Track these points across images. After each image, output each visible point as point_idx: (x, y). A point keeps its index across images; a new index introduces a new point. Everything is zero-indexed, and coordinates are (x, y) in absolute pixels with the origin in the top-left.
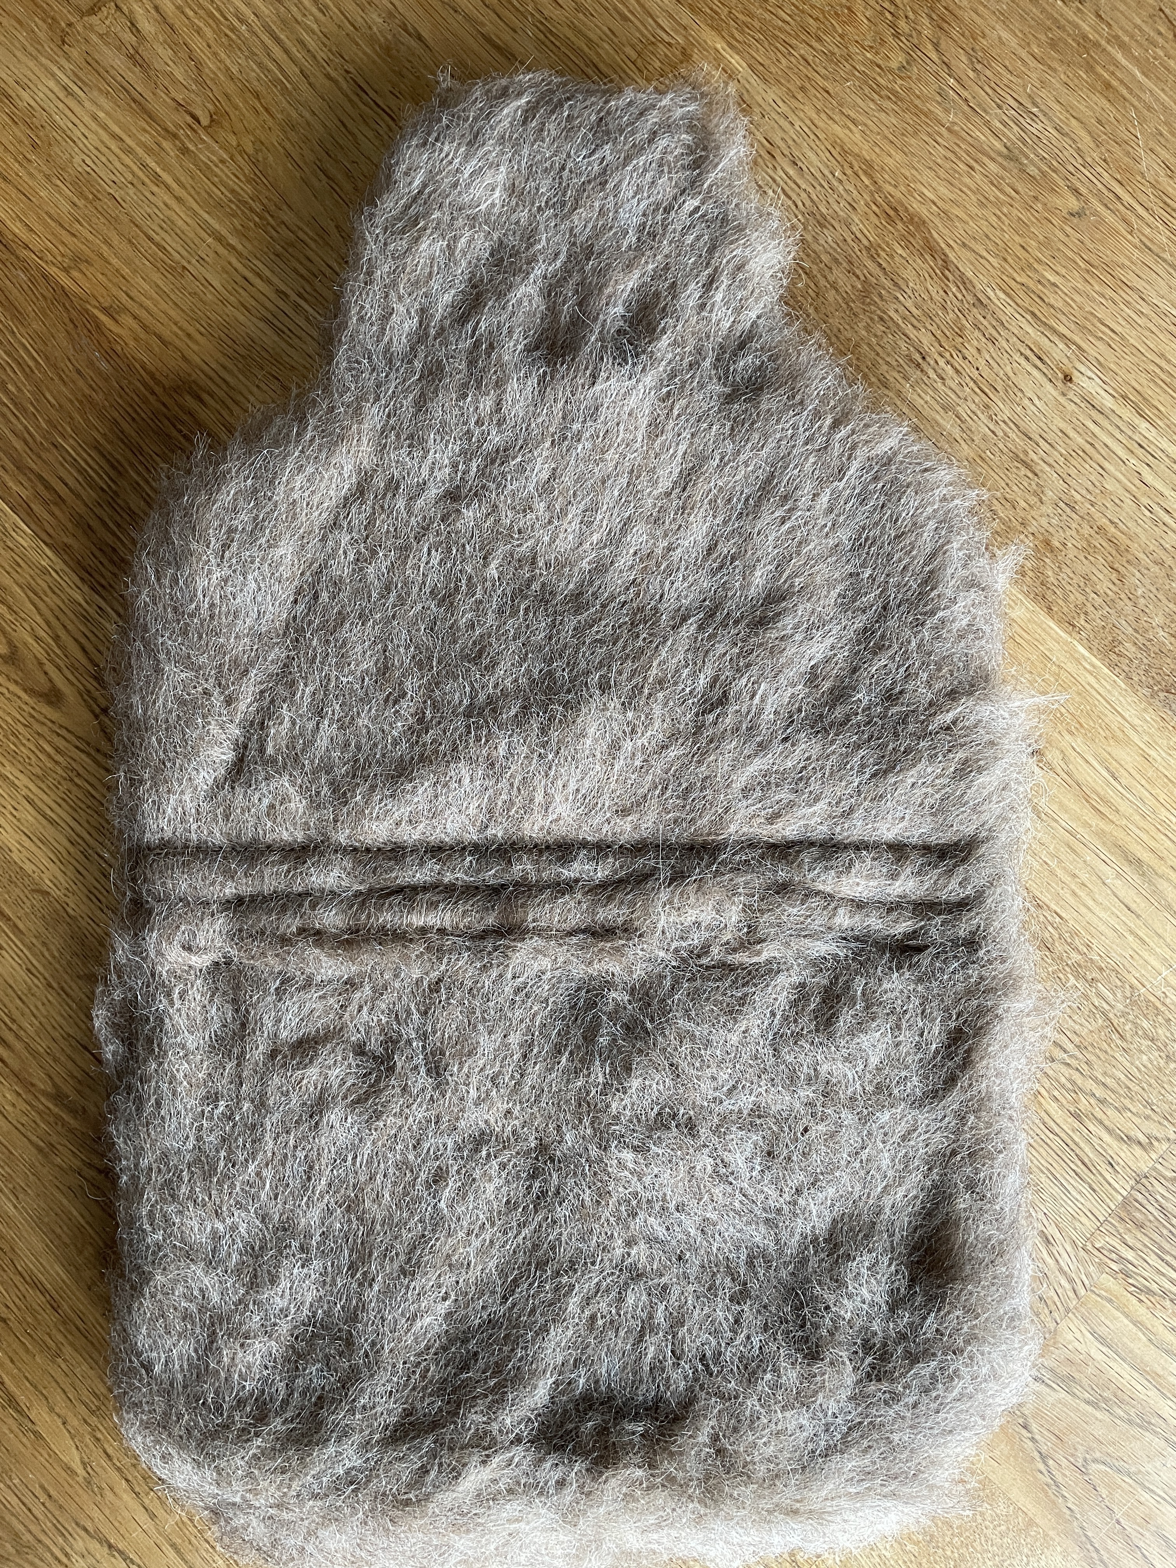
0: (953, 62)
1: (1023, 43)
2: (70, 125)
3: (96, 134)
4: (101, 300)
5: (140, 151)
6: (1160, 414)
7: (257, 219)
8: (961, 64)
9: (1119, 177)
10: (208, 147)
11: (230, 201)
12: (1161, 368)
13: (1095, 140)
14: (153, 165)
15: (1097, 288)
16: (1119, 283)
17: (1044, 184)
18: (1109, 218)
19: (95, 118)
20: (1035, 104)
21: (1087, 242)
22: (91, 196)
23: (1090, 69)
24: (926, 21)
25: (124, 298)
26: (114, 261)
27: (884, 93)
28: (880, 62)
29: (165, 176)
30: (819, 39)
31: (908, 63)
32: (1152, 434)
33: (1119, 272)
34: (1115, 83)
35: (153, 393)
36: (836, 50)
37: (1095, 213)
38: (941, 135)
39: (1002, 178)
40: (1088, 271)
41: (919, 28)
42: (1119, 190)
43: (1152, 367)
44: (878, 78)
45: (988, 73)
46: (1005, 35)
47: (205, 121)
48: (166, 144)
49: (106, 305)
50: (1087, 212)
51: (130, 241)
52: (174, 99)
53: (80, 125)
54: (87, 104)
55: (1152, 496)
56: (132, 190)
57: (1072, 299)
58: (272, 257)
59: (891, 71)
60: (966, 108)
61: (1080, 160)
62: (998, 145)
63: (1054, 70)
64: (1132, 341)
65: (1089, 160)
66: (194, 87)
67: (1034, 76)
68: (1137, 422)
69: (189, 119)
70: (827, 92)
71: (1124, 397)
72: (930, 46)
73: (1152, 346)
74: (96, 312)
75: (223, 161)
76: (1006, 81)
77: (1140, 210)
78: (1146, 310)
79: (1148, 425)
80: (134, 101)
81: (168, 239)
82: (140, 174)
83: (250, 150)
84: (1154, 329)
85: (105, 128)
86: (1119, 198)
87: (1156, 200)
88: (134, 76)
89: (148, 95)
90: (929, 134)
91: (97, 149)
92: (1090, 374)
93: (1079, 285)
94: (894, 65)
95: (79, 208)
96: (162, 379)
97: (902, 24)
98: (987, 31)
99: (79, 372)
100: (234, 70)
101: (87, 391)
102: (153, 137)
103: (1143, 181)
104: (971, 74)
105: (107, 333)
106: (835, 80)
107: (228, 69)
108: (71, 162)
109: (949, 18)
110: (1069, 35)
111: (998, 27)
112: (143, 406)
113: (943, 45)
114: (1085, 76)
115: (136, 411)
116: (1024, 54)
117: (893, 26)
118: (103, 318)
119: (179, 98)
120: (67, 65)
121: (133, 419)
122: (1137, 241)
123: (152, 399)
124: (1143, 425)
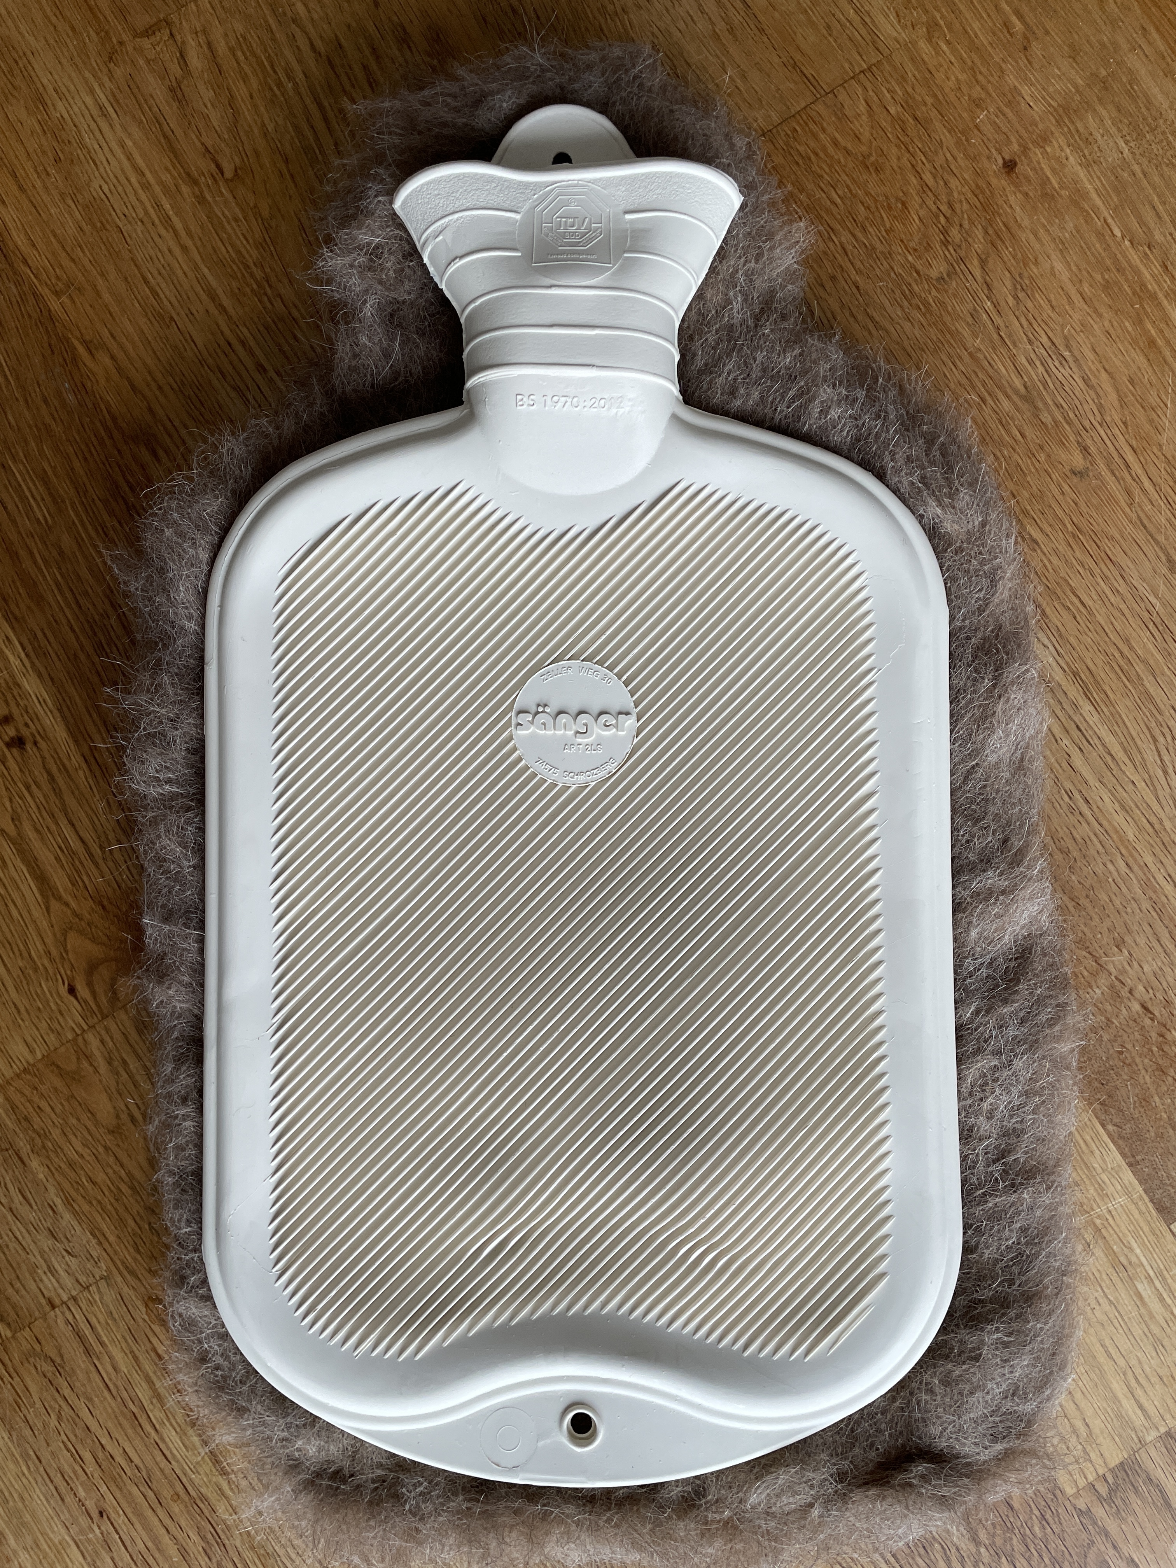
0: (995, 284)
1: (1075, 278)
2: (96, 147)
3: (119, 162)
4: (83, 331)
5: (157, 189)
6: (1109, 702)
7: (255, 286)
8: (1004, 289)
9: (1134, 443)
10: (226, 202)
11: (233, 261)
12: (1121, 653)
13: (1121, 399)
14: (167, 206)
15: (1078, 554)
16: (1103, 555)
17: (1054, 435)
18: (1112, 484)
19: (122, 145)
20: (1068, 347)
21: (1082, 504)
22: (99, 225)
23: (1139, 322)
24: (979, 233)
25: (105, 333)
26: (106, 296)
27: (916, 301)
28: (920, 268)
29: (175, 219)
30: (864, 229)
31: (948, 275)
32: (1093, 719)
33: (1105, 543)
34: (1160, 343)
35: (111, 437)
36: (878, 245)
37: (1098, 477)
38: (960, 358)
39: (1012, 419)
40: (1074, 535)
41: (970, 240)
42: (1130, 457)
43: (1113, 650)
44: (913, 284)
45: (1029, 304)
46: (1059, 266)
47: (229, 174)
48: (185, 189)
49: (88, 338)
50: (1091, 474)
51: (126, 279)
52: (203, 144)
53: (106, 149)
54: (118, 128)
55: (1076, 782)
56: (139, 228)
57: (1049, 561)
58: (261, 328)
59: (928, 279)
60: (995, 336)
61: (1099, 418)
62: (1018, 383)
63: (1100, 316)
64: (1099, 618)
65: (1108, 419)
66: (226, 136)
67: (1076, 316)
68: (1081, 702)
69: (213, 167)
70: (857, 288)
71: (1075, 674)
72: (976, 262)
73: (1118, 628)
74: (76, 342)
75: (236, 220)
76: (1045, 317)
77: (1147, 484)
78: (1123, 588)
79: (1092, 708)
80: (165, 136)
81: (163, 285)
82: (151, 211)
83: (266, 213)
84: (1126, 612)
85: (130, 157)
86: (1128, 466)
87: (1167, 477)
88: (170, 110)
89: (179, 133)
90: (950, 356)
91: (116, 178)
92: (1046, 642)
93: (1060, 548)
94: (934, 274)
95: (84, 234)
96: (124, 425)
97: (954, 232)
98: (1040, 258)
99: (45, 401)
100: (271, 127)
101: (48, 420)
102: (174, 178)
103: (1159, 454)
104: (1011, 301)
105: (81, 366)
106: (869, 277)
107: (264, 125)
108: (88, 185)
109: (1006, 236)
110: (1127, 280)
111: (1053, 257)
112: (98, 448)
113: (991, 264)
114: (1130, 329)
115: (91, 452)
116: (1073, 292)
117: (945, 232)
118: (81, 349)
119: (209, 143)
120: (108, 84)
121: (86, 459)
122: (1134, 516)
123: (108, 442)
124: (1086, 707)
